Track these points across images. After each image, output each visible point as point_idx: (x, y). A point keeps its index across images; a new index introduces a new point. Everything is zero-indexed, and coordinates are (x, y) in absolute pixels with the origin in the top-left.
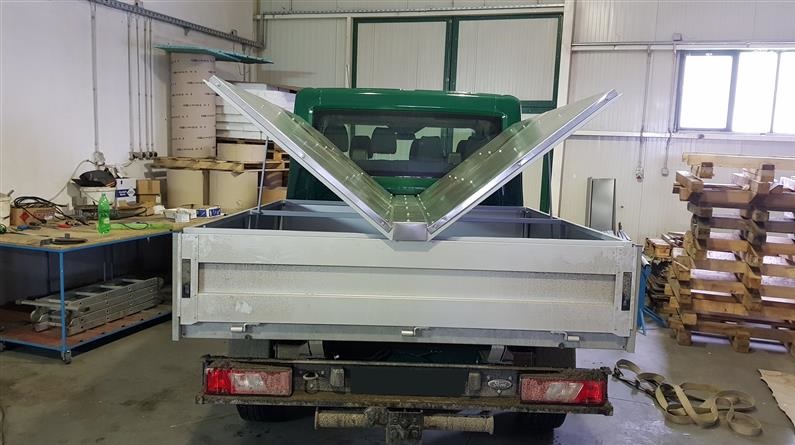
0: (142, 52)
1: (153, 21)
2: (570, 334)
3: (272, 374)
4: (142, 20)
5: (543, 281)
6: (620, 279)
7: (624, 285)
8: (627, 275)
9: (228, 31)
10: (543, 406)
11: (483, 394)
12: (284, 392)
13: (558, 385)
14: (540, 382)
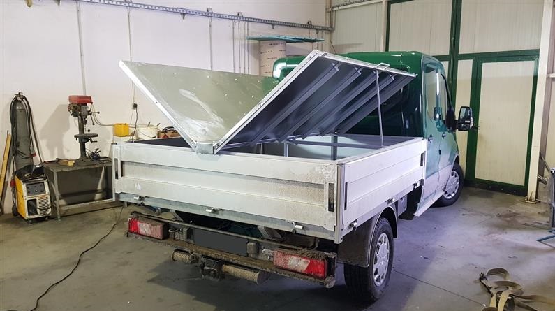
0: (242, 42)
1: (250, 23)
2: (296, 223)
3: (154, 225)
4: (242, 23)
5: (282, 185)
6: (327, 188)
7: (329, 192)
8: (331, 185)
9: (305, 23)
10: (285, 272)
11: (260, 257)
12: (158, 237)
13: (295, 258)
14: (284, 255)
